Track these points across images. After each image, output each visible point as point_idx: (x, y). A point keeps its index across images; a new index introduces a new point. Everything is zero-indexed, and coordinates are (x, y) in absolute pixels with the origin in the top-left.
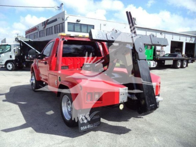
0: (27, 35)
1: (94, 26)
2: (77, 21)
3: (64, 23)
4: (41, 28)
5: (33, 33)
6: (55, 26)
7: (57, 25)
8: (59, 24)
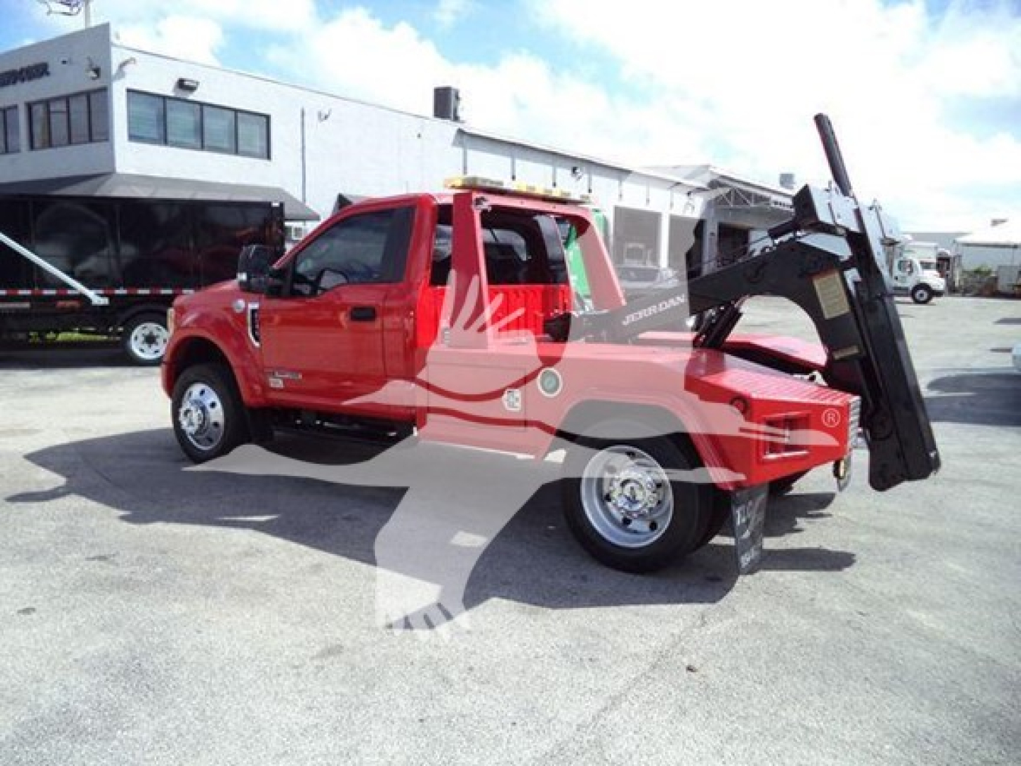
1: (268, 117)
2: (181, 84)
3: (104, 91)
6: (29, 107)
7: (47, 103)
8: (67, 99)
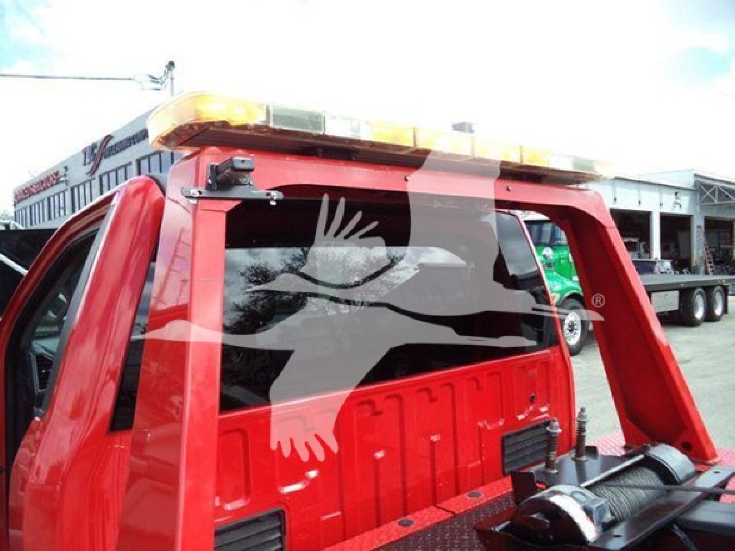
0: (21, 205)
4: (79, 173)
5: (44, 195)
6: (139, 163)
7: (147, 157)
